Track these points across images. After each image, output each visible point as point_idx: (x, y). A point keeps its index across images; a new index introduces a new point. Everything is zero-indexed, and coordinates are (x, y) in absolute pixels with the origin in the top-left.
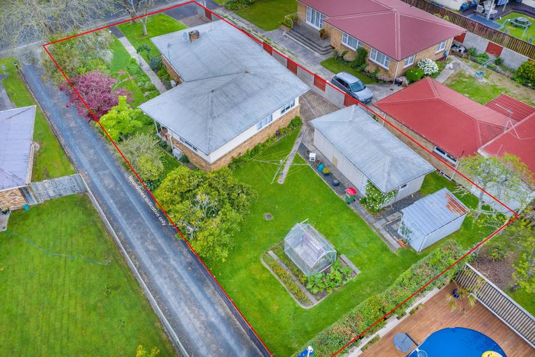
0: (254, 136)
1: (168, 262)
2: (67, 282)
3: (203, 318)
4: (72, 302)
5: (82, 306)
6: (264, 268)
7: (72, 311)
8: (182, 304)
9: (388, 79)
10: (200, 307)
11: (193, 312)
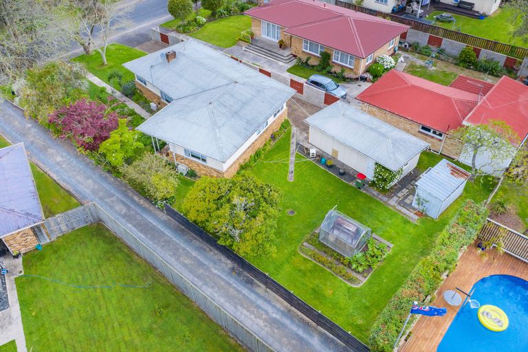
0: (256, 141)
1: (210, 271)
2: (112, 311)
3: (264, 316)
4: (125, 330)
5: (137, 332)
6: (305, 259)
7: (127, 338)
8: (239, 307)
9: (355, 77)
10: (258, 307)
11: (252, 312)
